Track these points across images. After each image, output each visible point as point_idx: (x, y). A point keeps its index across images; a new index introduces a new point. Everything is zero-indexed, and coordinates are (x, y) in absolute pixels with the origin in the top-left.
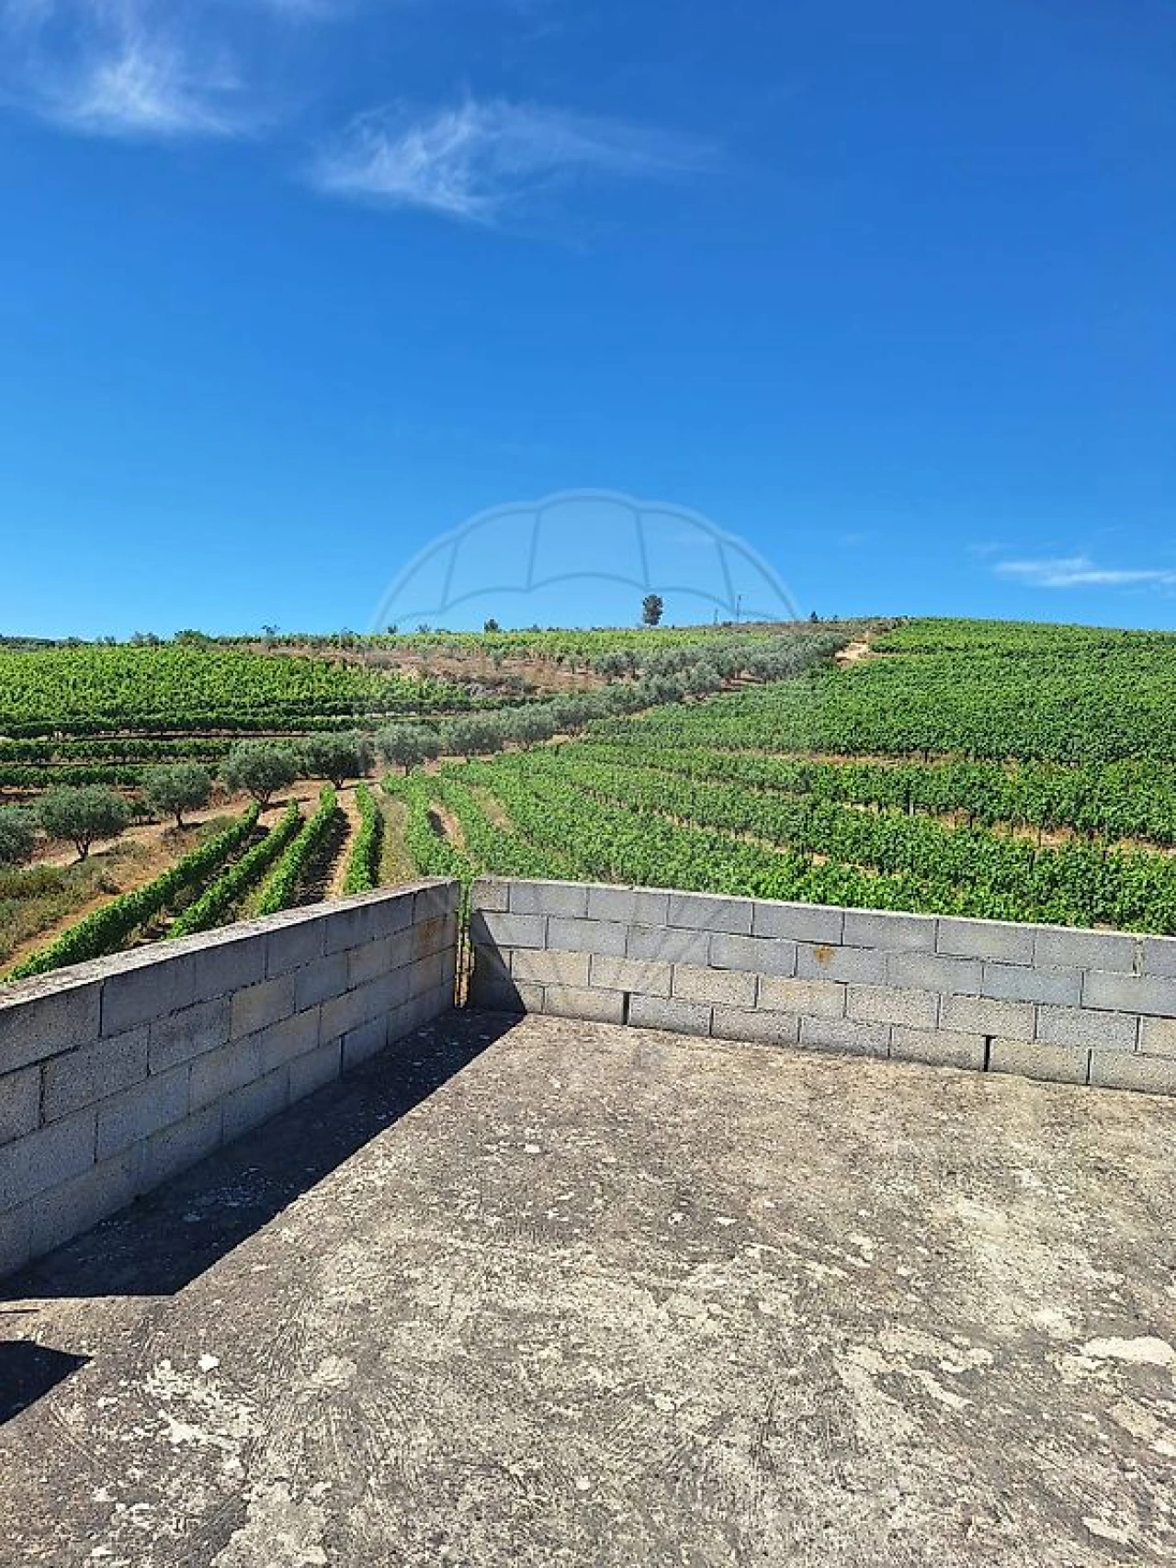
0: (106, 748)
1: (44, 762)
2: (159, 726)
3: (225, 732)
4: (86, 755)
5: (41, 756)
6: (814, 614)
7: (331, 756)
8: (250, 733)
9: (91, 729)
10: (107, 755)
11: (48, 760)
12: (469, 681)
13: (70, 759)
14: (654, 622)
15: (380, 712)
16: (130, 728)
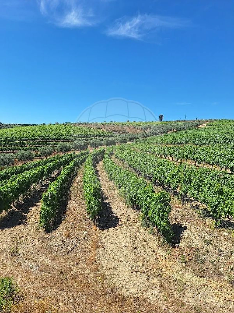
0: (36, 143)
1: (24, 146)
2: (48, 139)
3: (61, 140)
4: (32, 145)
5: (23, 145)
6: (196, 118)
7: (78, 145)
8: (66, 141)
9: (35, 140)
10: (36, 145)
11: (25, 146)
12: (115, 131)
13: (29, 145)
14: (161, 120)
15: (94, 137)
16: (43, 140)
